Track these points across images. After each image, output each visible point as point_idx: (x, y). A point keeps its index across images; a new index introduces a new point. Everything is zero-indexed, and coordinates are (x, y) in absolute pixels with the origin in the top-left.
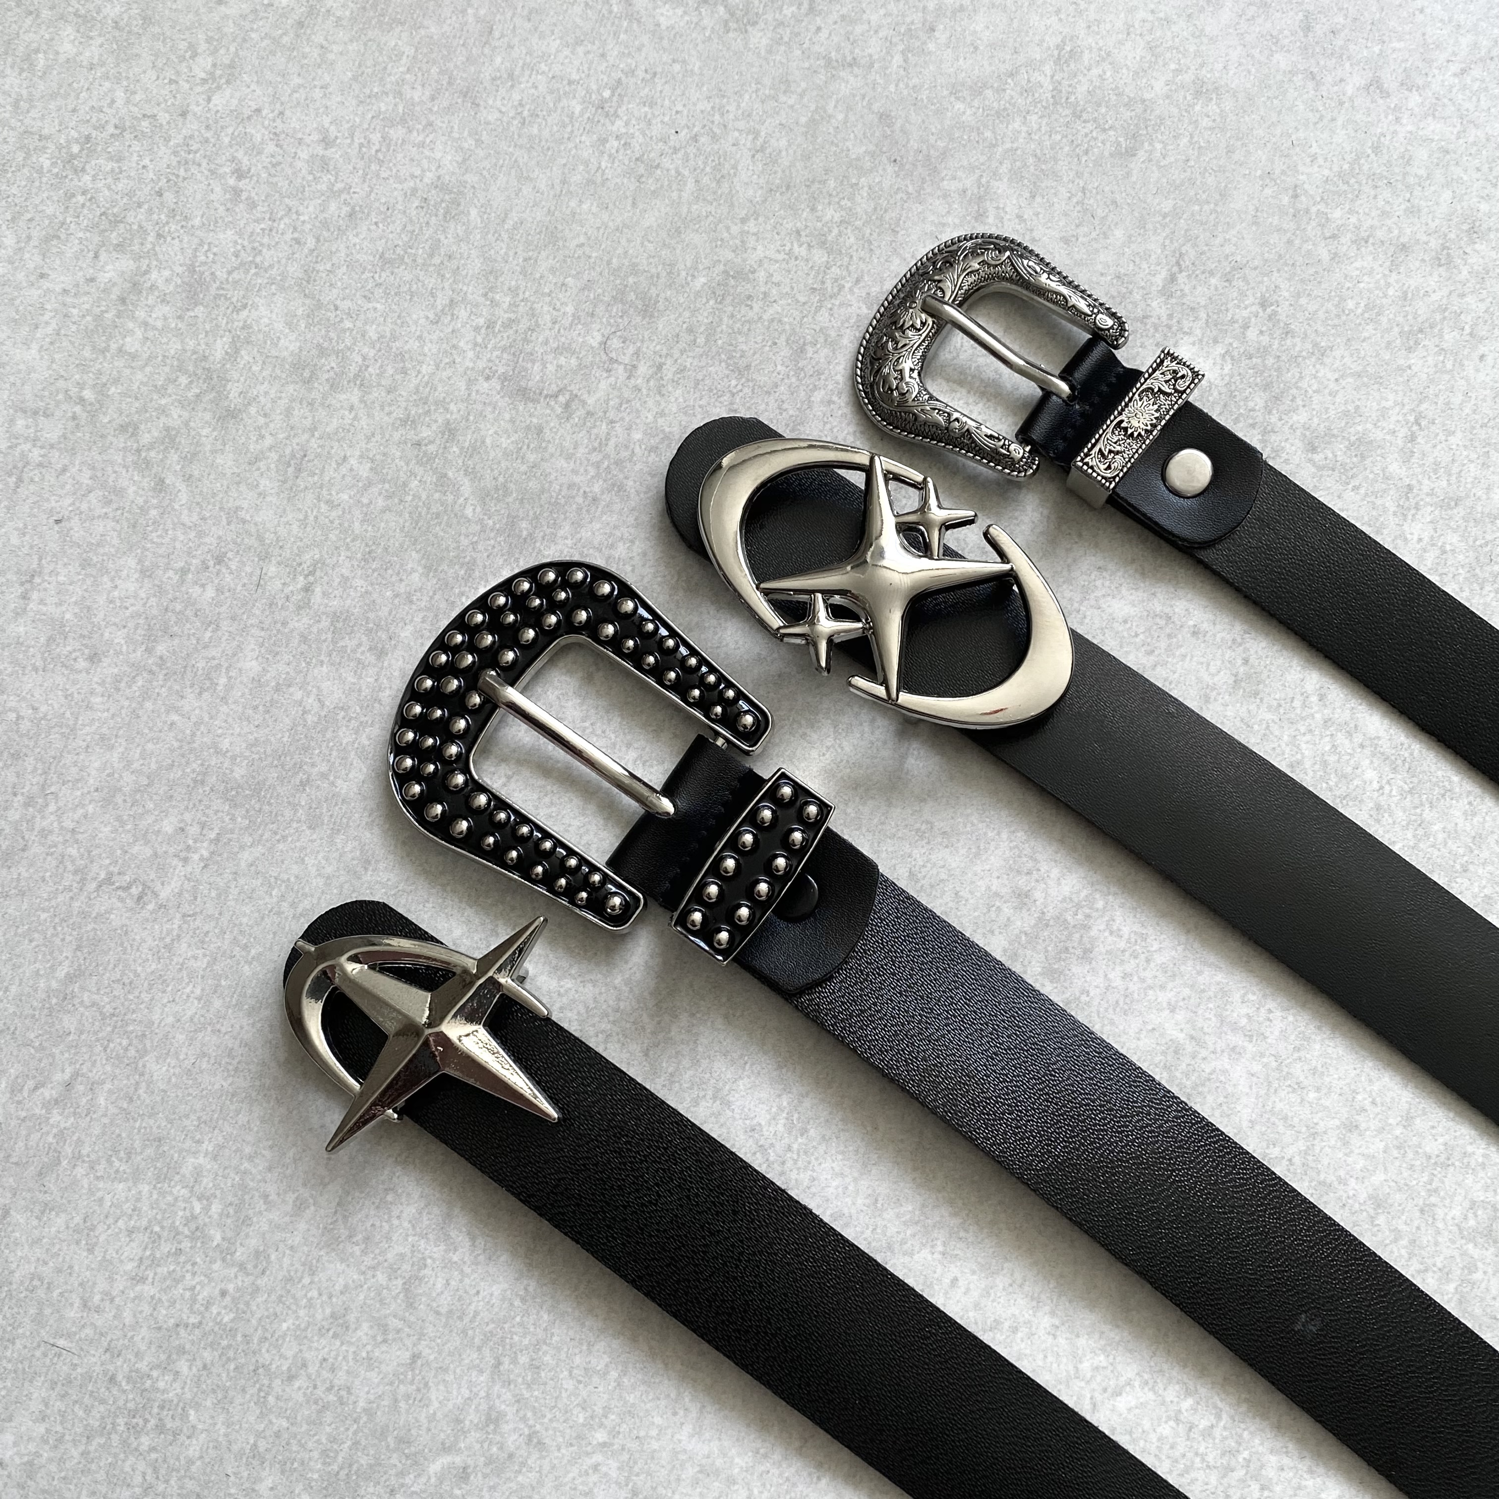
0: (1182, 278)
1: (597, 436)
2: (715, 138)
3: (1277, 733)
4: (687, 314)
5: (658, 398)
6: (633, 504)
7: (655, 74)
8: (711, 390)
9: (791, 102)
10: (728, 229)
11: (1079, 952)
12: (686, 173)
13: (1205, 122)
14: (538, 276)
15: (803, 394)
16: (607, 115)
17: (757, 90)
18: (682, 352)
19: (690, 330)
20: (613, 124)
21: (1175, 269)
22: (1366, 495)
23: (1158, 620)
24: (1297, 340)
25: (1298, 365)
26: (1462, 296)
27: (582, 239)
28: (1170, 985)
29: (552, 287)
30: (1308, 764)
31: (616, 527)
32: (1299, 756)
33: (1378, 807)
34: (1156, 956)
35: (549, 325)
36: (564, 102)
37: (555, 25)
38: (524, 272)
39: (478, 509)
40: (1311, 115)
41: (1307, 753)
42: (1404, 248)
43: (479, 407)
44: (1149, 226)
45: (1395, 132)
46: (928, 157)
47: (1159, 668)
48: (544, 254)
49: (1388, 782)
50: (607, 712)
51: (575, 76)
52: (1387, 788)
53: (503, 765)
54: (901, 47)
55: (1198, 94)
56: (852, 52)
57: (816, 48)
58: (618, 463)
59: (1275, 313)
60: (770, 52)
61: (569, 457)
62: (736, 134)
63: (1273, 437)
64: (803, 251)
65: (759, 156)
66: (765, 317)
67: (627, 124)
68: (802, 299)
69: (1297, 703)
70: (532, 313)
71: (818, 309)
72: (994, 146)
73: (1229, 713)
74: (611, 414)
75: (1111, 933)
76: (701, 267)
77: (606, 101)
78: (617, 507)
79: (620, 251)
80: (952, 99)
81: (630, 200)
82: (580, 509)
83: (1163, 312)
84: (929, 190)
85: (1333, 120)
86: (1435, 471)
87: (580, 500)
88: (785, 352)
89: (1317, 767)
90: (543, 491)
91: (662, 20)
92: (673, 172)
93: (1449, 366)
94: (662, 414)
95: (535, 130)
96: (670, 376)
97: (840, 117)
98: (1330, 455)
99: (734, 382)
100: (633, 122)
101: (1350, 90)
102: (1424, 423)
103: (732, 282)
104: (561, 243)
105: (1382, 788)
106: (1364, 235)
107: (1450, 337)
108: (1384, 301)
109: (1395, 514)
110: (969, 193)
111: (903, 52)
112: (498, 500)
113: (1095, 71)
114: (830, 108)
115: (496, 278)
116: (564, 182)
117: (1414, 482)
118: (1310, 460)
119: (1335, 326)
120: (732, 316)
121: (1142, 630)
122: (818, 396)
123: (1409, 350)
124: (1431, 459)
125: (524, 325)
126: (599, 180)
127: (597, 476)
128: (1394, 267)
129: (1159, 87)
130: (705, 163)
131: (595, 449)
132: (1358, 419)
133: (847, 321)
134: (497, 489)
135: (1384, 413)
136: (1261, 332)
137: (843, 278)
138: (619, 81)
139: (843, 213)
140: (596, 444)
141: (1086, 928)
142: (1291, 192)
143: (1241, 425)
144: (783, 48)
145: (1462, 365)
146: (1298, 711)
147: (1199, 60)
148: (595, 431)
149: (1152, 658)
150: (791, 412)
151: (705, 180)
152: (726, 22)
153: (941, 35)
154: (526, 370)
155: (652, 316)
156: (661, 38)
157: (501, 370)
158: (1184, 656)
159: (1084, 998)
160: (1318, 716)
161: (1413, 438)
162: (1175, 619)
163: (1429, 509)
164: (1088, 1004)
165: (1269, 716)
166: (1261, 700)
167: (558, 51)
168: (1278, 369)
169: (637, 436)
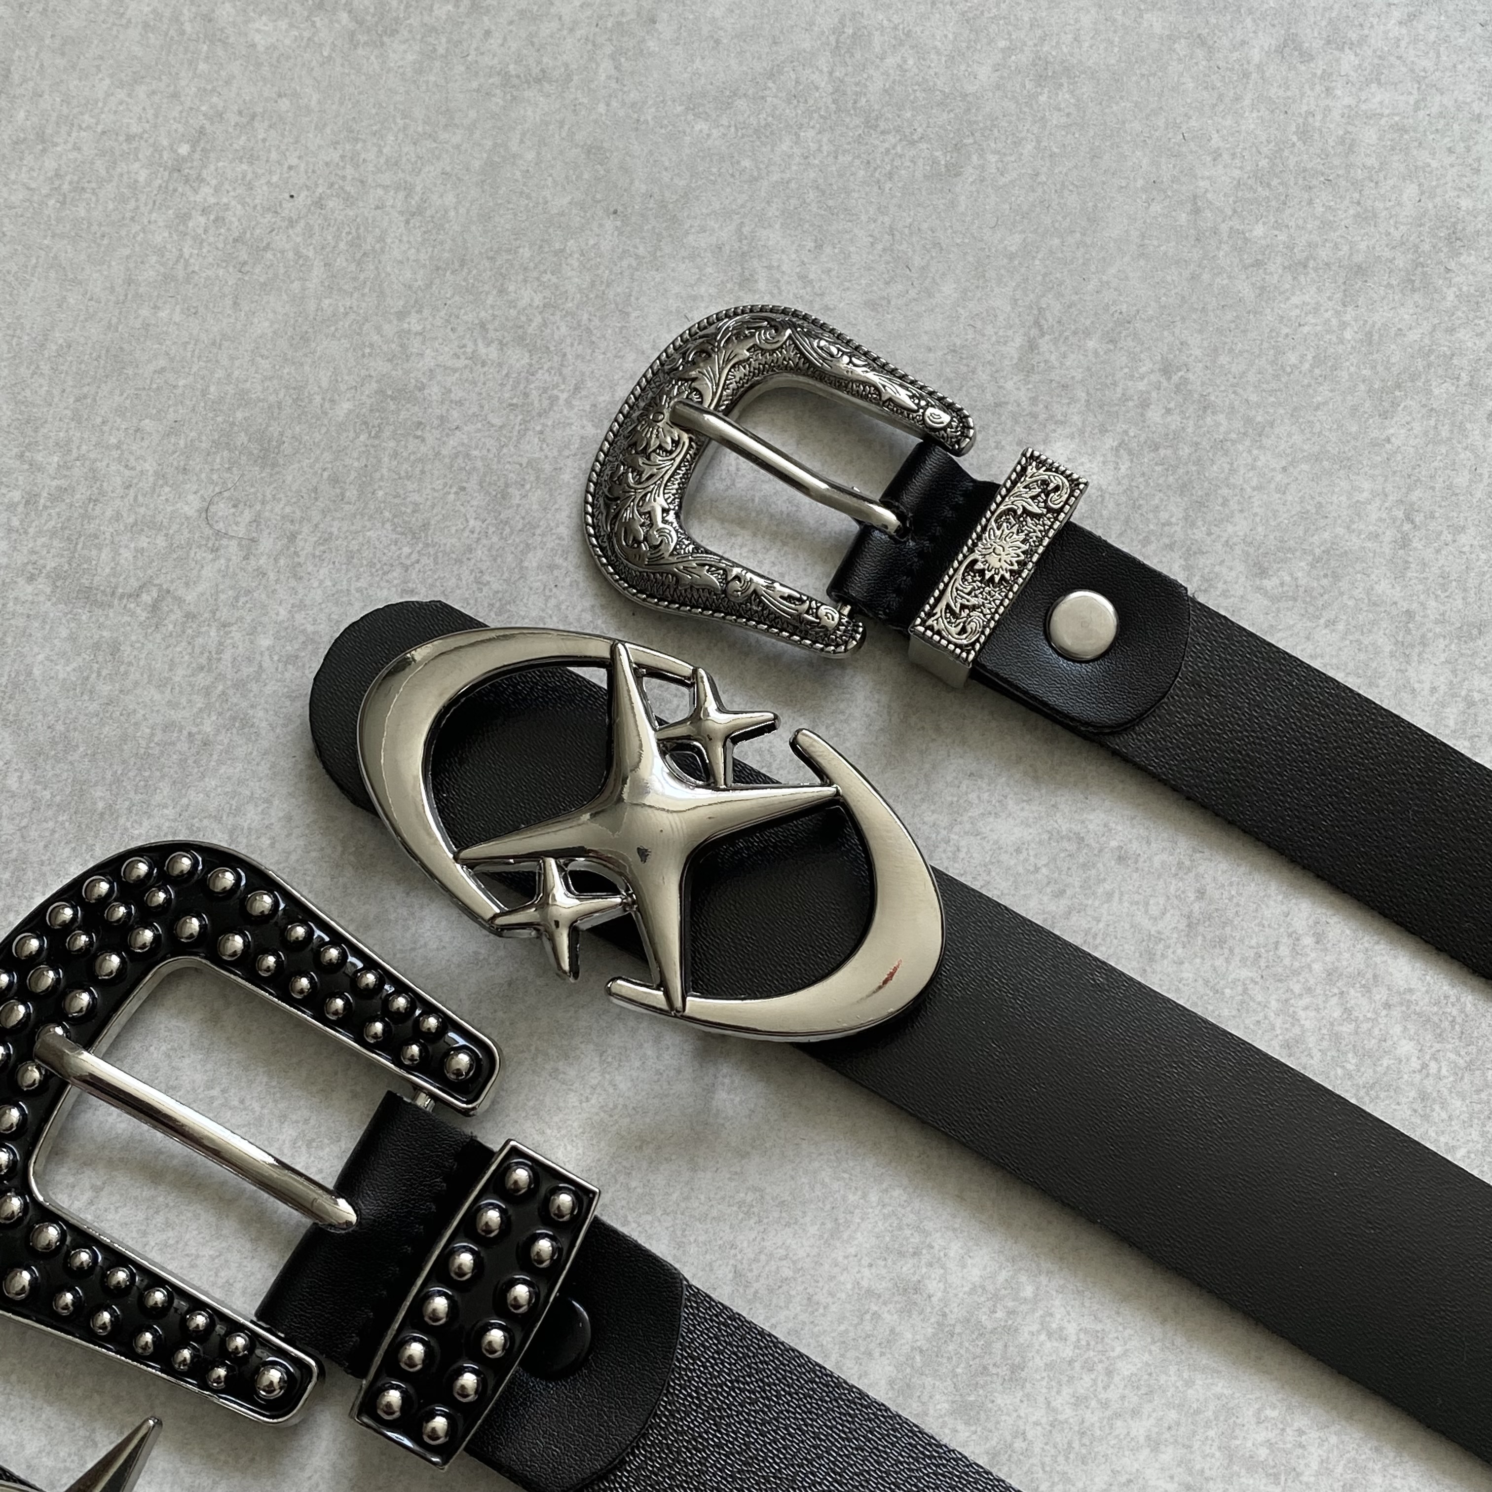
0: (1044, 344)
1: (204, 647)
2: (349, 201)
3: (1259, 998)
4: (327, 456)
5: (293, 583)
6: (265, 744)
7: (253, 117)
8: (371, 565)
9: (456, 139)
10: (378, 329)
11: (1004, 1371)
12: (311, 254)
13: (1056, 119)
14: (99, 420)
15: (510, 558)
16: (187, 181)
17: (405, 128)
18: (324, 513)
19: (335, 480)
20: (196, 192)
21: (1034, 332)
22: (1347, 632)
23: (1065, 844)
24: (1221, 418)
25: (1226, 454)
26: (1451, 331)
27: (162, 362)
28: (1147, 1408)
29: (121, 434)
30: (1311, 1041)
31: (241, 782)
32: (1297, 1030)
33: (1423, 1096)
34: (1120, 1364)
35: (120, 491)
36: (122, 167)
37: (101, 58)
38: (77, 417)
39: (27, 777)
40: (1205, 94)
41: (1308, 1024)
42: (1360, 271)
43: (20, 622)
44: (991, 274)
45: (1328, 109)
46: (663, 204)
47: (1074, 918)
48: (105, 389)
49: (1434, 1058)
50: (246, 1069)
51: (135, 129)
52: (1433, 1066)
53: (88, 1172)
54: (609, 49)
55: (1040, 79)
56: (539, 63)
57: (487, 60)
58: (240, 685)
59: (1185, 381)
60: (420, 72)
61: (162, 684)
62: (380, 192)
63: (1202, 561)
64: (493, 352)
65: (415, 221)
66: (444, 452)
67: (217, 190)
68: (497, 421)
69: (1284, 951)
70: (93, 476)
71: (522, 435)
72: (756, 179)
73: (1185, 975)
74: (224, 614)
75: (1050, 1335)
76: (343, 387)
77: (184, 159)
78: (240, 752)
79: (220, 374)
80: (690, 117)
81: (229, 302)
82: (183, 762)
83: (1023, 395)
84: (668, 249)
85: (1238, 99)
86: (1444, 587)
87: (183, 746)
88: (479, 500)
89: (1325, 1044)
90: (124, 739)
91: (258, 38)
92: (291, 255)
93: (1444, 433)
94: (301, 606)
95: (82, 213)
96: (309, 549)
97: (530, 156)
98: (1287, 579)
99: (406, 550)
100: (227, 186)
101: (1256, 55)
102: (1418, 519)
103: (392, 406)
104: (130, 371)
105: (1425, 1066)
106: (1299, 256)
107: (1441, 390)
108: (1340, 349)
109: (1392, 655)
110: (727, 248)
111: (612, 57)
112: (57, 760)
113: (891, 61)
114: (514, 147)
115: (36, 430)
116: (129, 282)
117: (1415, 606)
118: (1259, 589)
119: (1272, 392)
120: (395, 455)
121: (1044, 860)
122: (532, 560)
123: (1384, 415)
124: (1435, 570)
125: (81, 493)
126: (180, 273)
127: (209, 707)
128: (1348, 299)
129: (984, 73)
130: (338, 238)
131: (202, 668)
132: (1322, 523)
133: (567, 446)
134: (53, 743)
135: (1358, 509)
136: (1168, 411)
137: (556, 386)
138: (202, 131)
139: (547, 293)
140: (203, 661)
141: (1012, 1331)
142: (1189, 206)
143: (1153, 547)
144: (438, 64)
145: (1462, 428)
146: (1287, 961)
147: (1039, 32)
148: (200, 640)
149: (1064, 902)
150: (495, 586)
151: (340, 262)
152: (352, 34)
153: (665, 29)
154: (89, 560)
155: (274, 465)
156: (259, 65)
157: (51, 565)
158: (1109, 895)
159: (1019, 1444)
160: (1316, 967)
161: (1404, 543)
162: (1090, 840)
163: (1442, 643)
164: (1027, 1453)
165: (1245, 973)
166: (1231, 950)
167: (108, 95)
168: (1198, 462)
169: (265, 642)
